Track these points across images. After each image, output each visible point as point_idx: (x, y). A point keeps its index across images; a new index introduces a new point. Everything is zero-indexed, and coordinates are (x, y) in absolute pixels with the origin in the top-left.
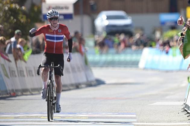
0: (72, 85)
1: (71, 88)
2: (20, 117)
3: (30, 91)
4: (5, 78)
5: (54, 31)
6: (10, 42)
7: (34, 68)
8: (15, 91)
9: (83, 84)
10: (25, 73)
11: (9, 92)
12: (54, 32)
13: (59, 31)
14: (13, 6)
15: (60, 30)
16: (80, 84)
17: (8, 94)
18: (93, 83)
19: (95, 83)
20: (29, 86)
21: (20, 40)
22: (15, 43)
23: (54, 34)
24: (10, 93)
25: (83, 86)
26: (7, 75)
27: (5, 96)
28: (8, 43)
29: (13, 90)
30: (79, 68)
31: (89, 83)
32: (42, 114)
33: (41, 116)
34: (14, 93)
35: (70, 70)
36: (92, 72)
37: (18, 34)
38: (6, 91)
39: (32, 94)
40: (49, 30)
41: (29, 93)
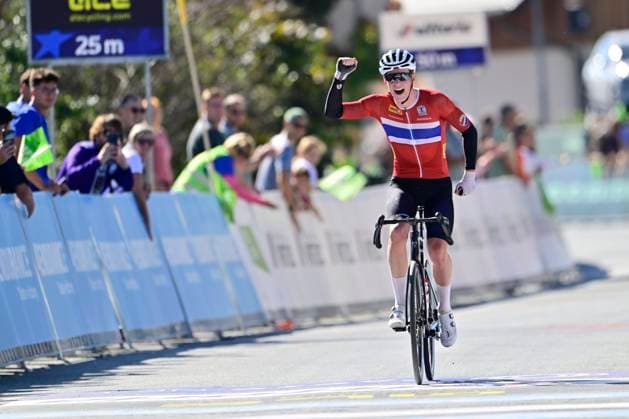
0: (491, 286)
1: (489, 296)
2: (279, 397)
3: (345, 310)
4: (256, 273)
5: (404, 112)
6: (271, 153)
7: (357, 233)
8: (290, 315)
9: (531, 280)
10: (325, 253)
11: (269, 317)
12: (404, 116)
13: (419, 110)
14: (287, 28)
15: (424, 109)
16: (517, 283)
17: (265, 325)
18: (566, 278)
19: (573, 276)
20: (340, 297)
21: (306, 142)
22: (289, 154)
23: (406, 122)
24: (273, 322)
25: (531, 288)
26: (261, 263)
27: (256, 331)
28: (263, 157)
29: (283, 312)
30: (513, 228)
31: (552, 278)
32: (356, 385)
33: (351, 394)
34: (289, 321)
35: (484, 236)
36: (561, 240)
37: (296, 122)
38: (260, 315)
39: (351, 323)
40: (391, 106)
41: (340, 319)
